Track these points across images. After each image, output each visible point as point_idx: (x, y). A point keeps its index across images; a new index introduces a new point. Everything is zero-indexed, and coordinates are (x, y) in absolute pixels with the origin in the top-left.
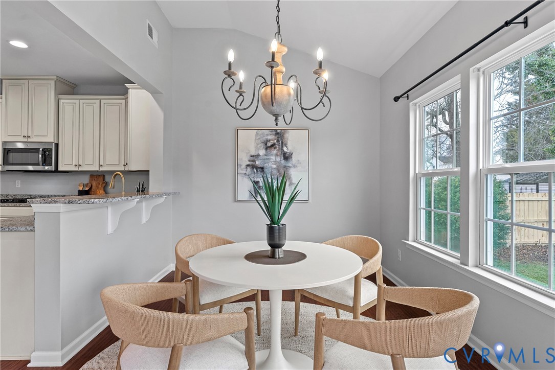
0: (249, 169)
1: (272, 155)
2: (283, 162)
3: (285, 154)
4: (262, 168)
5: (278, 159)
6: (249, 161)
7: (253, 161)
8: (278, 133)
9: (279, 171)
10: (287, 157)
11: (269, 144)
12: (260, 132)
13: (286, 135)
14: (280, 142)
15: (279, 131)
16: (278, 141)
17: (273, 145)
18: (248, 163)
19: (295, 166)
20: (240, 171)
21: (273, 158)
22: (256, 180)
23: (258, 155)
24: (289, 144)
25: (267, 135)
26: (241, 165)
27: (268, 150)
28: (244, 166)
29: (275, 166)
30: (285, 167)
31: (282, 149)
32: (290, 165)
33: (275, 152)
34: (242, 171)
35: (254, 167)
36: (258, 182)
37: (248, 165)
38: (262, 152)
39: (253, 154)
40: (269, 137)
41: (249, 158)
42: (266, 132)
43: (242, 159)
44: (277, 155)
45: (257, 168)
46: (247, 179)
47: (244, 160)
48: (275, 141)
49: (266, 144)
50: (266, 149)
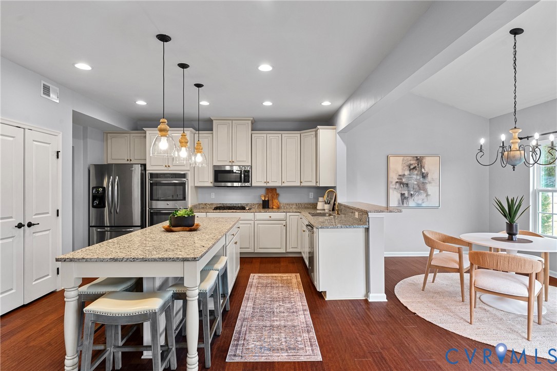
0: (398, 185)
1: (414, 175)
2: (421, 179)
3: (423, 174)
4: (407, 184)
5: (418, 178)
6: (398, 179)
7: (400, 179)
8: (418, 159)
9: (418, 186)
10: (424, 176)
11: (412, 167)
12: (405, 158)
13: (424, 161)
14: (420, 165)
15: (418, 158)
16: (418, 165)
17: (414, 168)
18: (397, 180)
19: (430, 183)
20: (391, 186)
21: (415, 176)
22: (403, 192)
23: (404, 175)
24: (426, 166)
25: (410, 160)
26: (392, 182)
27: (411, 171)
28: (394, 183)
29: (416, 183)
30: (423, 183)
31: (421, 171)
32: (427, 182)
33: (416, 172)
34: (392, 186)
35: (401, 183)
36: (404, 194)
37: (397, 182)
38: (407, 173)
39: (400, 174)
40: (412, 162)
41: (397, 177)
42: (410, 158)
43: (392, 178)
44: (417, 175)
45: (403, 184)
46: (396, 192)
47: (394, 178)
48: (416, 165)
49: (410, 167)
50: (410, 170)
